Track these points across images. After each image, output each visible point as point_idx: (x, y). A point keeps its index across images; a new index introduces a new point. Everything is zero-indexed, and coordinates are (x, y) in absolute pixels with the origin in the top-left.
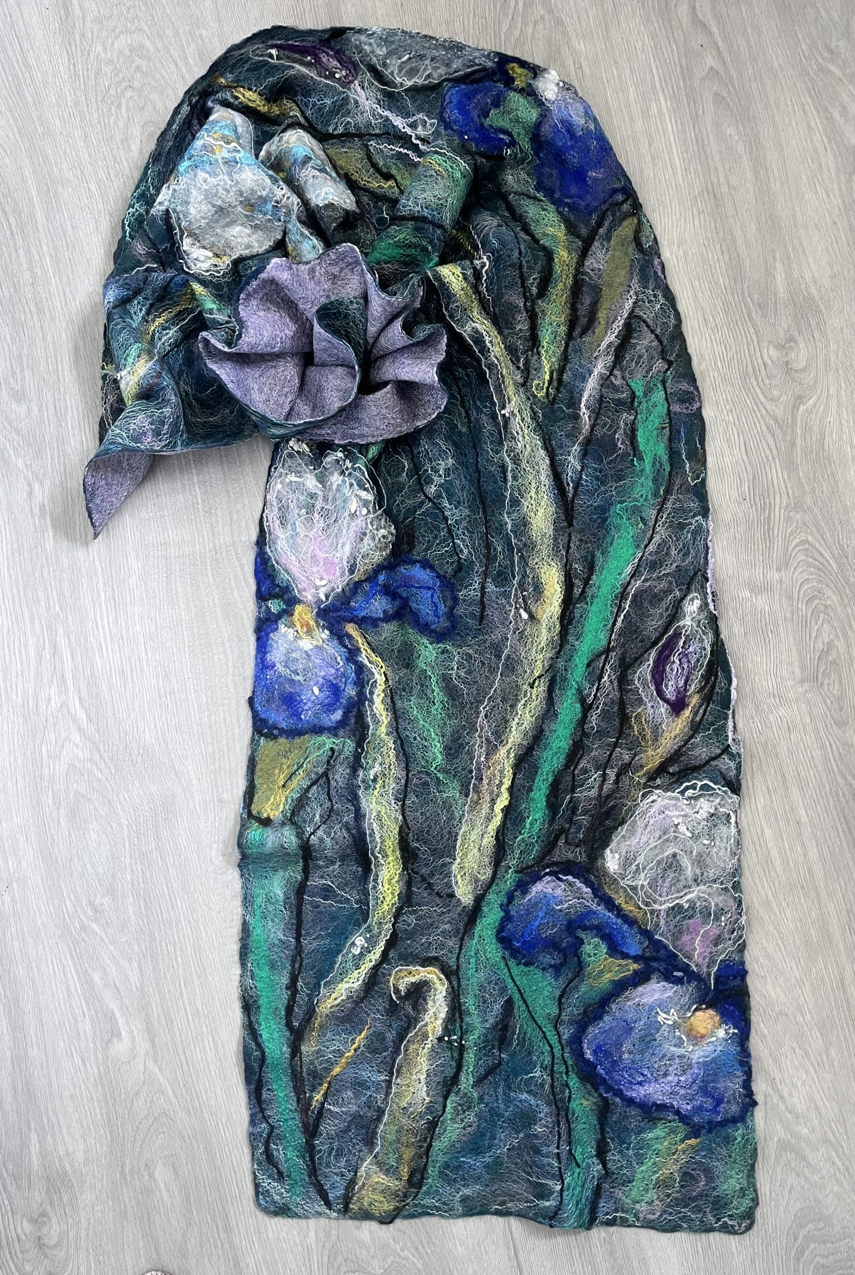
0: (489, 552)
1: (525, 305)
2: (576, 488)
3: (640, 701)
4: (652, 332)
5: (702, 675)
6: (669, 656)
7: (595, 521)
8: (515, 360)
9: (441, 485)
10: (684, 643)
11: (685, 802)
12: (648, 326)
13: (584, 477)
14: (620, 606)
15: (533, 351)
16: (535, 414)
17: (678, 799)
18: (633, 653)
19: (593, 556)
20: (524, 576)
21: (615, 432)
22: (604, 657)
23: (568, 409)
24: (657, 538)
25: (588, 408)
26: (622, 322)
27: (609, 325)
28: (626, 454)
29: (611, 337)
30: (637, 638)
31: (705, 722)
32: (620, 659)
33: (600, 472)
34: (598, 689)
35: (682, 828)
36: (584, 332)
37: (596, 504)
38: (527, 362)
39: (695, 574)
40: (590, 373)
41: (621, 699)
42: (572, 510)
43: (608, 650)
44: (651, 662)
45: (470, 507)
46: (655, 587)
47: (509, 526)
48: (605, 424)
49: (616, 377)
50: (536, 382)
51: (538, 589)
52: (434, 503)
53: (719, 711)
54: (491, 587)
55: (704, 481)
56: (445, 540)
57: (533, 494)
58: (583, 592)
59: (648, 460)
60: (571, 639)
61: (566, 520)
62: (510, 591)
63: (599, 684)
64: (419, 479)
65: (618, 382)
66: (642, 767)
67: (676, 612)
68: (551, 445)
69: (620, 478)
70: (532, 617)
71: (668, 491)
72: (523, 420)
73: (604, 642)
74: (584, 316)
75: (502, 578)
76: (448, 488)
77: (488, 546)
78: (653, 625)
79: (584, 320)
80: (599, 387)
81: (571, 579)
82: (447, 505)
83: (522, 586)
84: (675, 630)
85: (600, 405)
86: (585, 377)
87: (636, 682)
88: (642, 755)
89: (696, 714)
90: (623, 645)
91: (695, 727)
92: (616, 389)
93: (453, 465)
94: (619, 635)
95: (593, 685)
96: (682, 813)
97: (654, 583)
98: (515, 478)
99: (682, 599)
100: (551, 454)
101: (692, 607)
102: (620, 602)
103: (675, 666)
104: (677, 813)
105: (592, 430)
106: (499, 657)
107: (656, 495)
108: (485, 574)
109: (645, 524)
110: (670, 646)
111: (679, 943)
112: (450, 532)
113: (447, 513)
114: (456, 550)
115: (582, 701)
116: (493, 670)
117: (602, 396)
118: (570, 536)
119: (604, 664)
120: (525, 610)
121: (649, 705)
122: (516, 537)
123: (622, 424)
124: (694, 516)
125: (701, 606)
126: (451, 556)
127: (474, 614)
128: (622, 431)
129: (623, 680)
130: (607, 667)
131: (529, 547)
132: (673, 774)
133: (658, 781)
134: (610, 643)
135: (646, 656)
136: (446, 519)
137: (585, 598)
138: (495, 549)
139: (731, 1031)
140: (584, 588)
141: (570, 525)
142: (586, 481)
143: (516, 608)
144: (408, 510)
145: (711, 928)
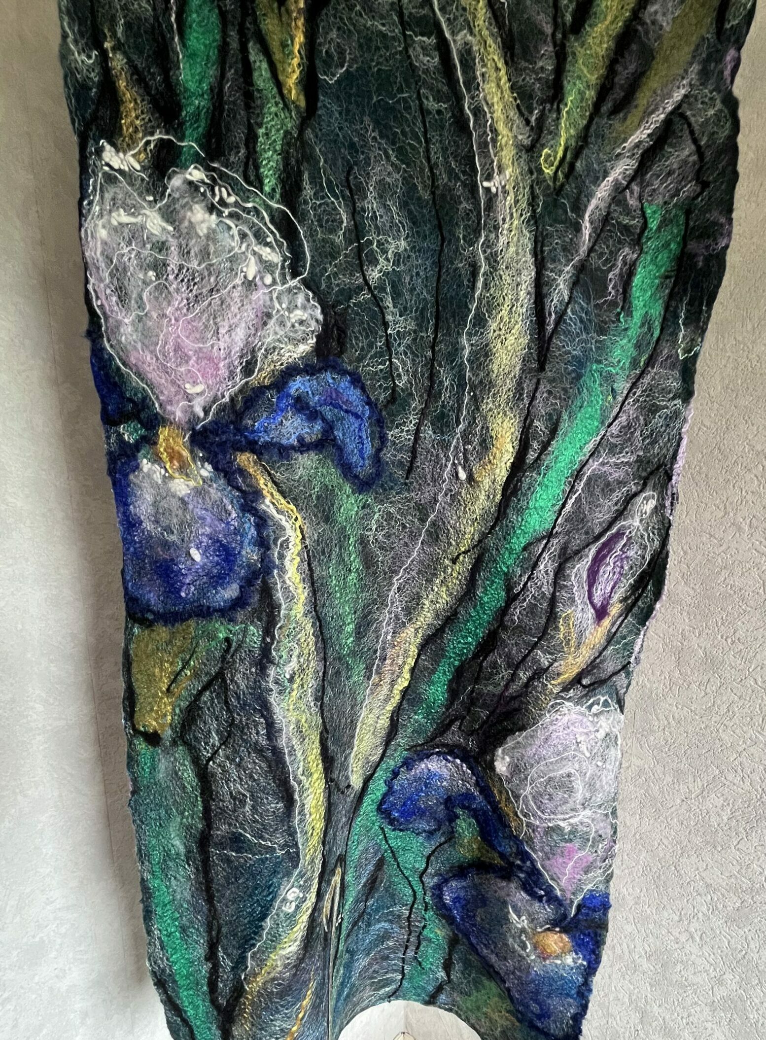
0: (431, 387)
1: (553, 35)
2: (558, 323)
3: (572, 600)
4: (695, 141)
5: (631, 584)
6: (605, 557)
7: (569, 374)
8: (524, 109)
9: (386, 274)
10: (624, 545)
11: (591, 718)
12: (692, 133)
13: (569, 311)
14: (573, 487)
15: (552, 105)
16: (533, 198)
17: (584, 715)
18: (574, 545)
19: (559, 416)
20: (472, 423)
21: (610, 270)
22: (545, 542)
23: (572, 211)
24: (623, 418)
25: (591, 223)
26: (662, 116)
27: (648, 113)
28: (614, 304)
29: (642, 135)
30: (582, 528)
31: (618, 635)
32: (561, 549)
33: (586, 314)
34: (529, 578)
35: (583, 747)
36: (615, 111)
37: (575, 353)
38: (541, 120)
39: (658, 469)
40: (606, 174)
41: (553, 595)
42: (548, 349)
43: (550, 535)
44: (590, 557)
45: (417, 319)
46: (611, 474)
47: (466, 353)
48: (601, 255)
49: (632, 193)
50: (546, 151)
51: (486, 444)
52: (374, 296)
53: (634, 625)
54: (428, 433)
55: (696, 355)
56: (381, 354)
57: (504, 313)
58: (538, 458)
59: (637, 316)
60: (510, 512)
61: (539, 360)
62: (450, 443)
63: (532, 574)
64: (360, 249)
65: (632, 202)
66: (559, 675)
67: (625, 508)
68: (542, 252)
69: (602, 331)
70: (471, 478)
71: (650, 362)
72: (517, 202)
73: (548, 526)
74: (622, 86)
75: (443, 423)
76: (394, 281)
77: (432, 377)
78: (600, 516)
79: (618, 94)
80: (609, 200)
81: (527, 439)
82: (391, 305)
83: (466, 438)
84: (619, 530)
85: (604, 225)
86: (598, 178)
87: (573, 578)
88: (562, 662)
89: (613, 624)
90: (568, 533)
91: (610, 639)
92: (627, 211)
93: (406, 250)
94: (566, 521)
95: (525, 573)
96: (585, 731)
97: (612, 471)
98: (486, 286)
99: (636, 495)
100: (540, 265)
101: (646, 504)
102: (574, 482)
103: (607, 571)
104: (581, 730)
105: (588, 255)
106: (423, 521)
107: (634, 363)
108: (423, 414)
109: (614, 398)
110: (608, 546)
111: (547, 863)
112: (388, 344)
113: (389, 318)
114: (390, 374)
115: (509, 588)
116: (413, 537)
117: (609, 213)
118: (538, 383)
119: (543, 550)
120: (464, 468)
121: (580, 607)
122: (472, 369)
123: (619, 264)
124: (673, 398)
125: (656, 507)
126: (385, 378)
127: (402, 462)
128: (617, 271)
129: (560, 573)
130: (546, 555)
131: (485, 385)
132: (584, 687)
133: (571, 693)
134: (554, 527)
135: (587, 550)
136: (386, 325)
137: (539, 467)
138: (441, 382)
139: (580, 961)
140: (540, 454)
141: (542, 368)
142: (571, 319)
143: (454, 464)
144: (341, 291)
145: (585, 854)
